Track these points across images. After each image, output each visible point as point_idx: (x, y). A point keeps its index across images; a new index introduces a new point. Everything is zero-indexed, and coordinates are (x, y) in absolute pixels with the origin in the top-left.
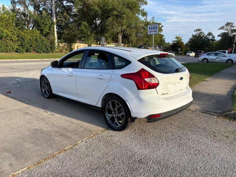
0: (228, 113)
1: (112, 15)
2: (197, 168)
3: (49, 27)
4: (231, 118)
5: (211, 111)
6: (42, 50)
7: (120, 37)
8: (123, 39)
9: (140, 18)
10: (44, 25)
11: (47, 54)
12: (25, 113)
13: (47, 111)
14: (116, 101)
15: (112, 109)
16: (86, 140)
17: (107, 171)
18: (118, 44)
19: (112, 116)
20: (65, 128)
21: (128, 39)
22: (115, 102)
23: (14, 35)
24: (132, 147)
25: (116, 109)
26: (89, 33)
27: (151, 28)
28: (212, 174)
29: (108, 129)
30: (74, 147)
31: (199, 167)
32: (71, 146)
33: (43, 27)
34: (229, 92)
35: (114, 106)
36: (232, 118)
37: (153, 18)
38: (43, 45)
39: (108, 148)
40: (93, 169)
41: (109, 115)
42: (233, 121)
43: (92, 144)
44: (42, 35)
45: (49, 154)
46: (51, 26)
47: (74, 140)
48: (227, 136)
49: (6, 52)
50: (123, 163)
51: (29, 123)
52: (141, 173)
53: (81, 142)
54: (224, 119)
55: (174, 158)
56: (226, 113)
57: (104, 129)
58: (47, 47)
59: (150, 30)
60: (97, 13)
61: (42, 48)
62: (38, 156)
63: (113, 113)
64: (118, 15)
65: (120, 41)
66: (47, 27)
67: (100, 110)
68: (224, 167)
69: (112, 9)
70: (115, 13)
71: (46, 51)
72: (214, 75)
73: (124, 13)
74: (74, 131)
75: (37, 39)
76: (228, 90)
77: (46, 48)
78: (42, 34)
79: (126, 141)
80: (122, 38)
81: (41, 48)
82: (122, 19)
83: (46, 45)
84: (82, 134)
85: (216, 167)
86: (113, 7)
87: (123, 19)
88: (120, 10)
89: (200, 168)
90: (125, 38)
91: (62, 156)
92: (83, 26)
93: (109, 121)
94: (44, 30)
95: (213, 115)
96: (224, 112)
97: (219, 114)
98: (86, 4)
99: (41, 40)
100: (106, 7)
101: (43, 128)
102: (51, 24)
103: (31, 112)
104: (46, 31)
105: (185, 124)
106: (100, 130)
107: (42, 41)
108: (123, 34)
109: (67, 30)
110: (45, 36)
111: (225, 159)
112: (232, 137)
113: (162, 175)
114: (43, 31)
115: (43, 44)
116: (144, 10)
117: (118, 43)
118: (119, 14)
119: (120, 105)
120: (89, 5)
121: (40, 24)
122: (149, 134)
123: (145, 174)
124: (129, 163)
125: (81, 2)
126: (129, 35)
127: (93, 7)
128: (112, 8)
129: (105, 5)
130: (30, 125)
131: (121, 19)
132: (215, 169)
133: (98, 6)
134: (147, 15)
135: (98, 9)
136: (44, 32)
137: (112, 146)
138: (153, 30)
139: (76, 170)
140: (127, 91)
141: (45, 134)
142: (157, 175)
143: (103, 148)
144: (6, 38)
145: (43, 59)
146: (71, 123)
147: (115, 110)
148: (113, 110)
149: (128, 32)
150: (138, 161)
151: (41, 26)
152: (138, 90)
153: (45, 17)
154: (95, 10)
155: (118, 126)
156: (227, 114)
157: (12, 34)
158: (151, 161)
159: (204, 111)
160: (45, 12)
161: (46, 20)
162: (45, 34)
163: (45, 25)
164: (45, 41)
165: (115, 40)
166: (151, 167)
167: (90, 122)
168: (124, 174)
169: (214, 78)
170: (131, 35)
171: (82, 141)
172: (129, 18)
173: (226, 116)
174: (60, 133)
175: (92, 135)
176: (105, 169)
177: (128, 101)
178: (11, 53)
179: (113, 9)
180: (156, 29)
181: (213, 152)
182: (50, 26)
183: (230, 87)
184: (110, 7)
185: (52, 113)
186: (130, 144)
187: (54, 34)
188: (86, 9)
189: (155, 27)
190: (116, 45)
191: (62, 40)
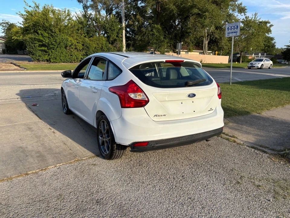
1: (191, 14)
3: (117, 32)
7: (206, 42)
8: (211, 45)
9: (235, 16)
12: (29, 128)
14: (105, 121)
15: (103, 131)
16: (61, 165)
18: (202, 51)
20: (50, 149)
21: (217, 44)
23: (80, 43)
26: (162, 38)
27: (230, 28)
30: (40, 172)
32: (38, 170)
33: (110, 33)
37: (255, 15)
39: (76, 179)
40: (35, 202)
41: (101, 138)
43: (63, 171)
44: (109, 42)
46: (119, 31)
47: (47, 163)
49: (70, 62)
50: (75, 200)
51: (21, 139)
53: (53, 167)
60: (172, 13)
63: (104, 136)
64: (199, 14)
65: (206, 48)
66: (115, 33)
69: (192, 6)
70: (196, 11)
73: (207, 11)
74: (58, 153)
75: (102, 47)
80: (209, 44)
84: (62, 158)
86: (194, 4)
87: (205, 18)
88: (202, 7)
90: (213, 44)
91: (17, 180)
92: (155, 30)
94: (111, 36)
95: (265, 152)
98: (160, 2)
99: (107, 48)
100: (184, 5)
101: (28, 147)
103: (34, 128)
104: (113, 38)
108: (210, 38)
110: (112, 43)
116: (241, 4)
117: (203, 50)
118: (200, 12)
119: (108, 126)
120: (163, 4)
121: (108, 30)
124: (82, 201)
125: (153, 1)
126: (218, 39)
127: (167, 6)
129: (183, 1)
130: (19, 142)
131: (202, 18)
133: (174, 4)
134: (246, 11)
135: (173, 7)
136: (111, 39)
137: (84, 176)
138: (233, 30)
141: (24, 153)
143: (71, 178)
144: (71, 47)
146: (63, 144)
149: (217, 36)
150: (97, 200)
151: (108, 32)
153: (112, 22)
154: (170, 9)
156: (284, 153)
157: (78, 43)
158: (114, 203)
161: (113, 25)
162: (112, 41)
163: (112, 31)
164: (111, 49)
165: (199, 46)
166: (105, 211)
170: (221, 39)
171: (56, 166)
172: (214, 16)
173: (283, 156)
174: (40, 154)
175: (73, 161)
178: (75, 64)
179: (194, 6)
180: (237, 29)
182: (118, 31)
184: (189, 4)
185: (55, 131)
187: (122, 41)
188: (160, 9)
189: (236, 27)
190: (200, 53)
191: (131, 48)
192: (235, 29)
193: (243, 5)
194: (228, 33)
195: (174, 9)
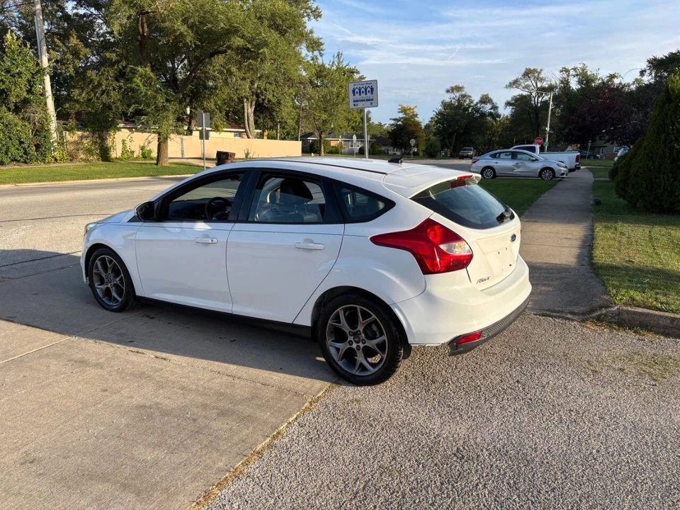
0: (604, 311)
1: (229, 47)
2: (591, 453)
3: (29, 81)
4: (610, 322)
5: (561, 309)
6: (6, 154)
7: (250, 111)
8: (258, 116)
9: (303, 55)
10: (11, 76)
11: (25, 166)
12: (76, 361)
13: (140, 350)
14: (358, 307)
15: (345, 327)
16: (296, 419)
17: (394, 492)
19: (348, 346)
20: (221, 394)
21: (271, 114)
22: (356, 308)
24: (421, 421)
25: (360, 328)
26: (161, 100)
27: (357, 90)
28: (628, 462)
29: (337, 383)
30: (276, 442)
31: (594, 451)
32: (268, 440)
33: (7, 83)
34: (579, 257)
35: (352, 321)
36: (615, 323)
37: (338, 55)
38: (10, 139)
39: (367, 434)
40: (357, 493)
41: (338, 345)
42: (618, 330)
43: (318, 427)
44: (6, 107)
45: (220, 471)
46: (33, 78)
47: (265, 422)
48: (622, 370)
50: (421, 466)
51: (106, 390)
52: (477, 485)
53: (287, 427)
54: (596, 328)
55: (531, 436)
56: (598, 313)
57: (329, 384)
58: (26, 146)
59: (354, 95)
60: (181, 42)
61: (8, 148)
62: (194, 479)
63: (350, 338)
64: (248, 49)
65: (250, 122)
66: (22, 82)
67: (309, 334)
68: (646, 443)
69: (227, 30)
70: (238, 41)
71: (21, 157)
72: (526, 213)
73: (266, 44)
74: (253, 398)
76: (576, 251)
77: (20, 148)
78: (5, 103)
79: (400, 410)
80: (255, 113)
81: (4, 149)
82: (259, 60)
83: (22, 140)
84: (279, 405)
85: (630, 445)
86: (230, 26)
87: (261, 59)
88: (251, 34)
89: (598, 451)
90: (262, 113)
91: (257, 470)
92: (141, 81)
93: (339, 363)
94: (11, 91)
95: (569, 319)
96: (593, 311)
97: (581, 317)
98: (148, 13)
99: (3, 123)
100: (209, 26)
101: (158, 401)
102: (33, 74)
103: (92, 359)
104: (17, 96)
105: (518, 349)
106: (321, 389)
107: (7, 125)
108: (257, 101)
109: (83, 89)
110: (17, 110)
111: (641, 425)
112: (633, 371)
113: (525, 481)
114: (7, 96)
115: (12, 135)
116: (311, 32)
117: (245, 128)
118: (249, 46)
119: (374, 316)
120: (154, 17)
122: (447, 384)
123: (485, 484)
124: (436, 465)
125: (130, 7)
126: (274, 104)
127: (167, 24)
128: (227, 27)
129: (204, 17)
130: (116, 397)
131: (257, 61)
132: (630, 451)
133: (185, 21)
134: (321, 47)
135: (183, 29)
136: (13, 99)
137: (371, 425)
138: (363, 95)
139: (317, 502)
140: (392, 277)
141: (175, 416)
142: (515, 482)
143: (354, 435)
145: (19, 182)
146: (231, 379)
147: (355, 331)
148: (350, 332)
149: (270, 97)
150: (455, 455)
151: (2, 81)
152: (424, 274)
153: (13, 52)
154: (175, 31)
155: (369, 373)
156: (600, 315)
158: (484, 450)
159: (544, 310)
160: (12, 36)
161: (15, 60)
162: (16, 103)
163: (13, 76)
164: (16, 125)
165: (235, 119)
166: (492, 466)
167: (281, 370)
168: (439, 492)
169: (529, 221)
170: (280, 103)
171: (290, 423)
172: (279, 56)
173: (599, 319)
174: (217, 409)
175: (307, 404)
176: (386, 488)
177: (398, 304)
179: (232, 31)
180: (372, 93)
181: (608, 411)
182: (30, 77)
183: (577, 243)
184: (222, 25)
185: (159, 354)
186: (414, 415)
187: (45, 104)
188: (146, 29)
189: (369, 89)
190: (240, 134)
191: (72, 122)
192: (369, 94)
193: (315, 35)
194: (354, 101)
195: (185, 33)
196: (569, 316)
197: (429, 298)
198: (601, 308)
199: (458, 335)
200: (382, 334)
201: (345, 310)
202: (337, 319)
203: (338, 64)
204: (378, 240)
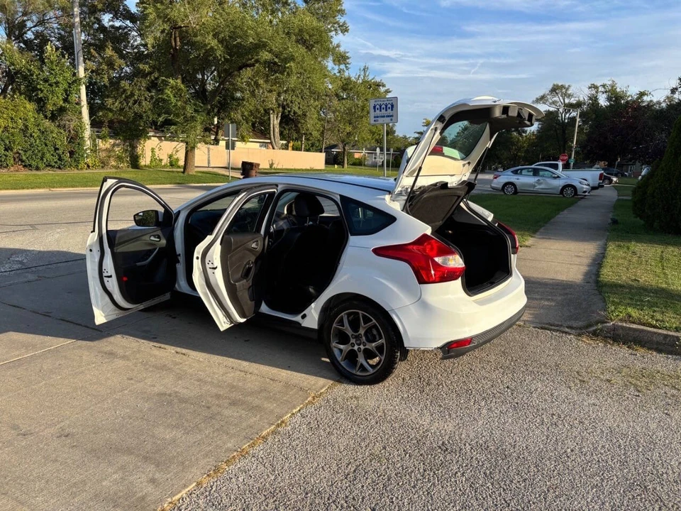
0: (600, 326)
1: (257, 61)
2: (565, 452)
3: (66, 91)
4: (606, 337)
5: (560, 323)
6: (42, 159)
7: (275, 122)
8: (284, 127)
9: (329, 68)
10: (49, 85)
11: (59, 172)
12: (106, 353)
13: (163, 346)
14: (360, 312)
15: (349, 332)
16: (299, 410)
17: (381, 475)
18: (269, 141)
19: (351, 348)
20: (233, 387)
21: (296, 126)
22: (358, 313)
24: (413, 418)
25: (362, 332)
26: (189, 110)
27: (378, 107)
28: (599, 461)
30: (279, 429)
31: (569, 450)
32: (273, 427)
33: (45, 92)
34: (587, 274)
35: (355, 325)
36: (610, 338)
37: (364, 69)
38: (46, 145)
39: (362, 426)
40: (348, 474)
41: (342, 347)
42: (612, 345)
43: (319, 419)
44: (43, 114)
45: (229, 450)
46: (70, 87)
47: (272, 412)
48: (609, 381)
50: (408, 455)
51: (132, 379)
52: (456, 473)
53: (291, 417)
54: (591, 342)
55: (512, 435)
56: (594, 328)
57: (331, 382)
58: (60, 152)
59: (375, 111)
60: (212, 55)
61: (43, 154)
62: (206, 455)
63: (353, 341)
64: (275, 63)
65: (276, 133)
66: (59, 91)
67: (315, 336)
68: (619, 446)
69: (256, 44)
70: (265, 56)
71: (56, 162)
72: (542, 230)
73: (292, 59)
74: (261, 390)
75: (26, 127)
76: (584, 269)
77: (55, 154)
78: (42, 111)
79: (395, 407)
80: (281, 123)
81: (40, 155)
82: (286, 73)
83: (57, 146)
84: (285, 398)
85: (603, 447)
86: (259, 41)
87: (288, 73)
88: (279, 49)
89: (572, 451)
90: (287, 124)
91: (262, 452)
92: (171, 92)
93: (342, 363)
94: (48, 100)
95: (566, 333)
96: (590, 325)
97: (578, 331)
98: (181, 27)
99: (40, 130)
100: (239, 40)
101: (177, 390)
102: (69, 84)
103: (120, 352)
104: (54, 104)
105: (512, 358)
107: (43, 132)
108: (283, 113)
109: (116, 99)
110: (53, 118)
111: (617, 430)
112: (620, 382)
113: (500, 472)
114: (45, 104)
115: (48, 142)
116: (338, 46)
117: (270, 139)
118: (276, 60)
119: (374, 321)
120: (187, 32)
121: (38, 84)
122: (441, 387)
123: (464, 473)
124: (421, 455)
125: (163, 21)
126: (299, 116)
127: (199, 38)
128: (256, 42)
129: (234, 32)
130: (141, 385)
131: (283, 74)
132: (603, 451)
133: (215, 36)
134: (348, 61)
135: (214, 43)
136: (50, 107)
137: (367, 419)
138: (383, 111)
139: (312, 479)
140: (390, 285)
141: (192, 404)
142: (491, 473)
143: (350, 427)
145: (54, 187)
146: (243, 374)
147: (357, 334)
148: (352, 335)
149: (296, 109)
150: (440, 447)
151: (40, 89)
152: (420, 283)
153: (52, 62)
154: (206, 45)
155: (368, 374)
156: (596, 330)
158: (467, 445)
159: (544, 324)
160: (51, 47)
161: (54, 70)
162: (52, 111)
163: (51, 85)
164: (52, 132)
165: (260, 130)
166: (472, 458)
167: (289, 368)
168: (421, 478)
169: (543, 238)
170: (305, 115)
171: (293, 414)
172: (305, 70)
173: (595, 334)
174: (229, 399)
175: (310, 399)
176: (374, 472)
177: (396, 310)
179: (261, 46)
180: (392, 110)
181: (589, 416)
182: (66, 87)
183: (587, 261)
184: (251, 40)
185: (179, 349)
186: (406, 412)
187: (80, 113)
188: (179, 43)
189: (389, 106)
190: (265, 145)
191: (105, 130)
192: (389, 111)
193: (342, 49)
194: (375, 117)
195: (216, 48)
196: (567, 330)
197: (424, 306)
198: (597, 323)
199: (450, 340)
200: (381, 338)
201: (349, 315)
202: (341, 322)
203: (364, 77)
204: (380, 252)
